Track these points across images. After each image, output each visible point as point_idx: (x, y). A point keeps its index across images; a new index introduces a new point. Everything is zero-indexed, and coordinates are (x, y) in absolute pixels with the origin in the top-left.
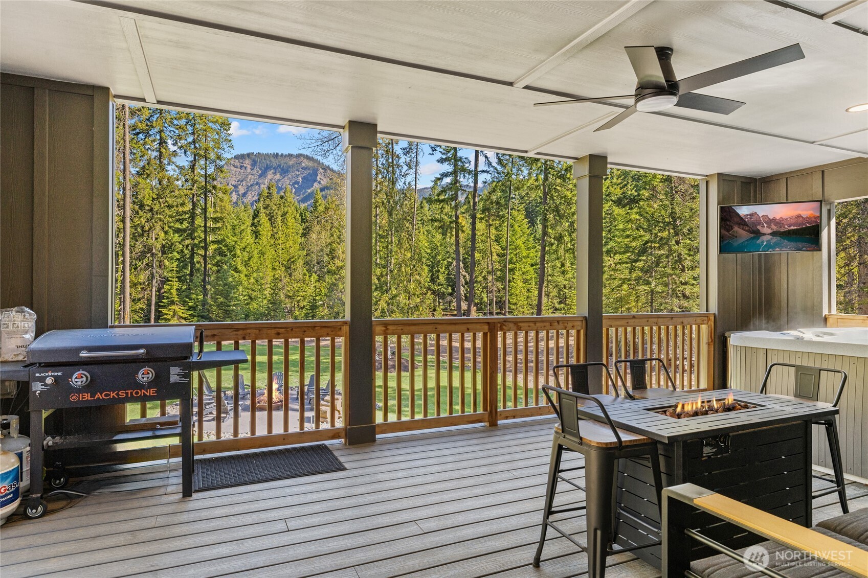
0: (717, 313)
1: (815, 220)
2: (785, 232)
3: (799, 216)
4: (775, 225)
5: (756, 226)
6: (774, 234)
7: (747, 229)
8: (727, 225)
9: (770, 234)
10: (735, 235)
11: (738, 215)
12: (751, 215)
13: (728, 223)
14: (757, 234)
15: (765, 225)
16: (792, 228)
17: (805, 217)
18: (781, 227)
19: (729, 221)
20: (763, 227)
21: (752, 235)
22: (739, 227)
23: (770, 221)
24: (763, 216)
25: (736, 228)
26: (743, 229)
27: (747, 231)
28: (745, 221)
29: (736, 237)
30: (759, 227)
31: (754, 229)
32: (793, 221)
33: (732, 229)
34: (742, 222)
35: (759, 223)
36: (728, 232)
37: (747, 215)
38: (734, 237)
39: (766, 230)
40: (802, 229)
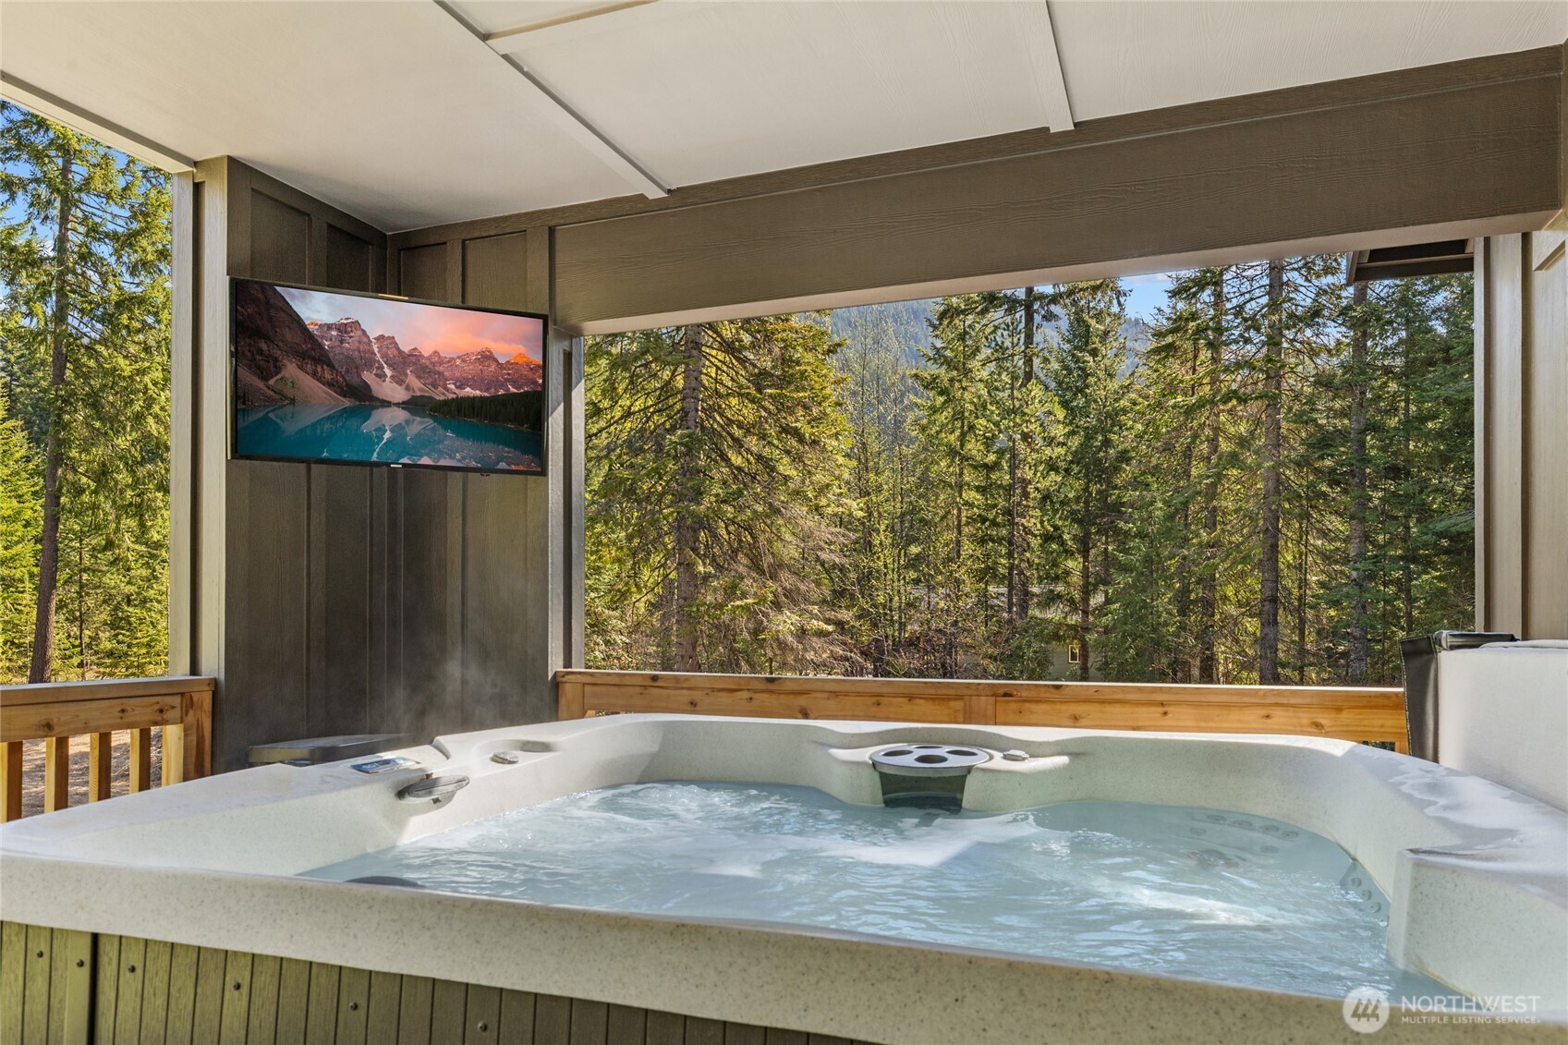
0: (222, 677)
1: (530, 375)
2: (446, 403)
3: (487, 357)
4: (419, 377)
5: (358, 369)
6: (415, 405)
7: (328, 376)
8: (261, 352)
9: (405, 405)
10: (290, 393)
11: (296, 320)
12: (345, 329)
13: (263, 346)
14: (364, 400)
15: (388, 372)
16: (468, 392)
17: (502, 361)
18: (435, 386)
19: (268, 339)
20: (382, 376)
21: (347, 403)
22: (301, 368)
23: (405, 362)
24: (380, 338)
25: (291, 370)
26: (314, 375)
27: (330, 385)
28: (321, 346)
29: (293, 401)
30: (368, 377)
31: (354, 381)
32: (470, 370)
33: (278, 369)
34: (310, 349)
35: (370, 362)
36: (265, 378)
37: (329, 327)
38: (286, 400)
39: (389, 389)
40: (495, 399)
